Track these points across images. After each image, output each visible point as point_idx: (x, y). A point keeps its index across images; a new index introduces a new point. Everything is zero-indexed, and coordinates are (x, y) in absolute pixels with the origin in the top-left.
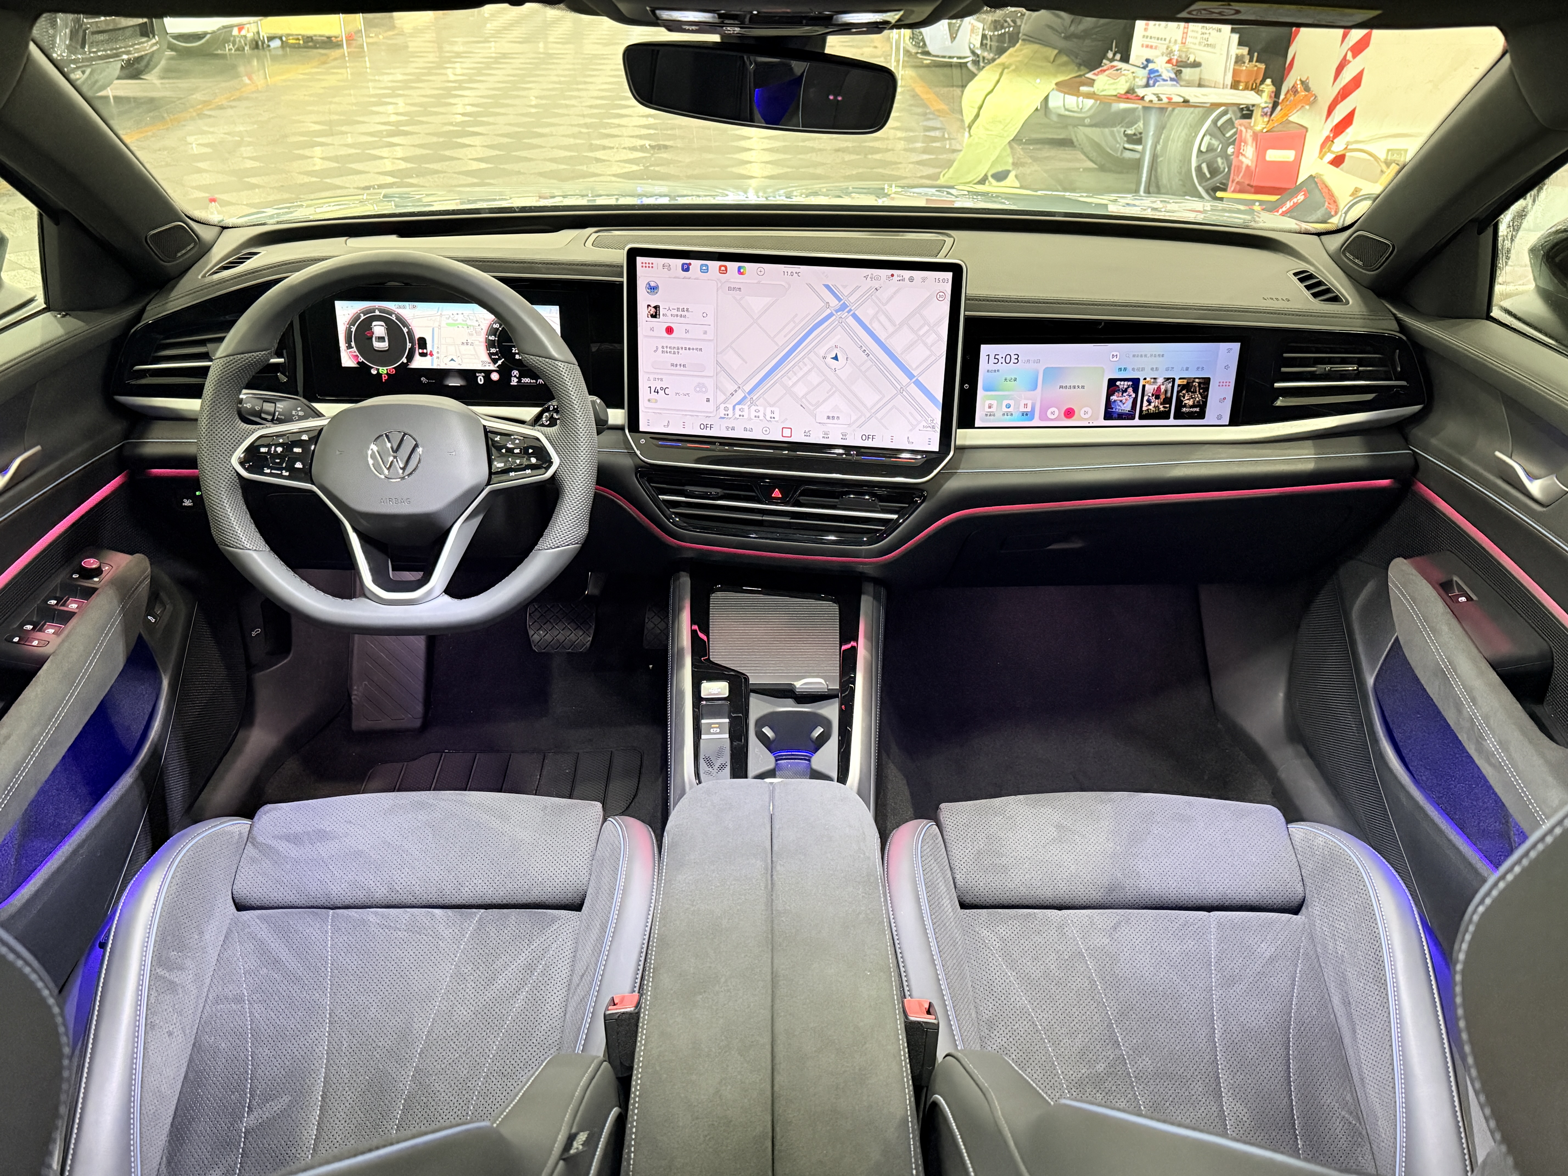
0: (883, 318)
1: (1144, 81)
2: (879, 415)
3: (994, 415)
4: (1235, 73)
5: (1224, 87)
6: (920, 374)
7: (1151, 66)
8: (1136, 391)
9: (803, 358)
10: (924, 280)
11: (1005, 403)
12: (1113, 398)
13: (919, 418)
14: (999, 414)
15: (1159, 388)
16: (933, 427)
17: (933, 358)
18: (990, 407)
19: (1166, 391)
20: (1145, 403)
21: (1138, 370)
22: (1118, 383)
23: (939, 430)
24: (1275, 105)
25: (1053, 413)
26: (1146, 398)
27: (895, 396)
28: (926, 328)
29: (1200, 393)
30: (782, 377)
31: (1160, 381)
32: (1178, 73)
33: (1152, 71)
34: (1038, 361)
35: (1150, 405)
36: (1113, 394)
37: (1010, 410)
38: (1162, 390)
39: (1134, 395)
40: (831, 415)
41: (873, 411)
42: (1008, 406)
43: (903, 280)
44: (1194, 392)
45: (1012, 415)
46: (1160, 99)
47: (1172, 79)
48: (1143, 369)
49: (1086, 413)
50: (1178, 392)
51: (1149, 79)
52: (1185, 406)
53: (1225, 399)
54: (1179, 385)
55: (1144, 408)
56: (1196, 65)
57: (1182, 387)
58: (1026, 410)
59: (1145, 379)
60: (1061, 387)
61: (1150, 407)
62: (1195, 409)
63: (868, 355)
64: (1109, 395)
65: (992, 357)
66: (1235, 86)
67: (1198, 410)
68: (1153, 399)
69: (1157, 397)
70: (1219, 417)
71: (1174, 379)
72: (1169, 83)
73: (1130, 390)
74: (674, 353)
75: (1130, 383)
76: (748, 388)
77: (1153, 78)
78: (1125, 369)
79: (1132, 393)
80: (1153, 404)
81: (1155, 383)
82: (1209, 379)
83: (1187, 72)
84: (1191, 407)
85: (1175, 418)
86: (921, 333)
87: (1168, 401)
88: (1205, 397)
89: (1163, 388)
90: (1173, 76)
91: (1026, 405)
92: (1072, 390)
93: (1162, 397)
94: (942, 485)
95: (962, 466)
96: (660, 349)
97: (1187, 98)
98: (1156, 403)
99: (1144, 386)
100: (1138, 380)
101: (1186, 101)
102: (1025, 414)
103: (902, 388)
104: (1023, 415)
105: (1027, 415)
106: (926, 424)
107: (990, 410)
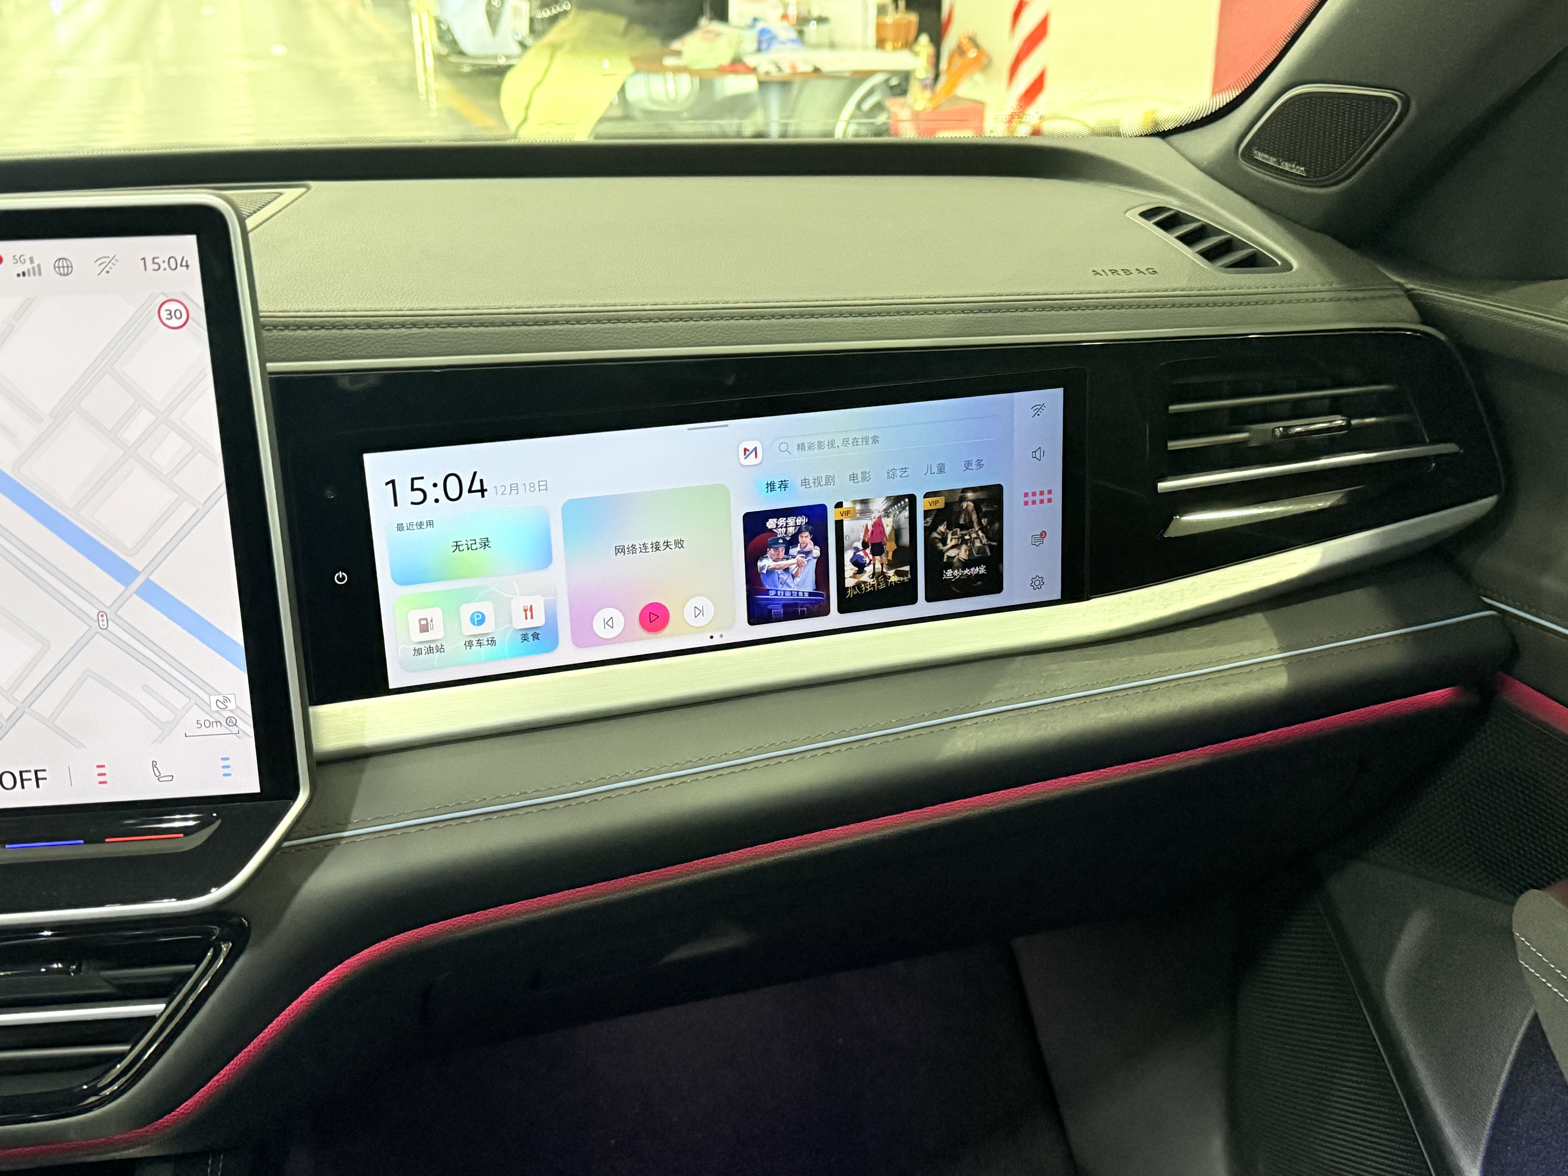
1: (754, 46)
2: (44, 705)
3: (440, 649)
4: (880, 27)
5: (866, 47)
6: (156, 562)
7: (760, 25)
8: (820, 540)
10: (106, 264)
11: (467, 611)
12: (766, 563)
13: (180, 701)
14: (454, 646)
15: (878, 525)
16: (231, 722)
17: (187, 511)
18: (424, 629)
19: (897, 532)
20: (850, 569)
21: (817, 481)
22: (771, 524)
23: (249, 729)
24: (937, 76)
25: (608, 623)
26: (848, 555)
27: (85, 640)
28: (145, 418)
29: (982, 528)
31: (878, 506)
32: (801, 33)
33: (763, 32)
34: (543, 486)
35: (861, 571)
36: (762, 554)
37: (487, 627)
38: (888, 530)
39: (817, 552)
41: (20, 695)
42: (479, 619)
43: (38, 271)
44: (968, 526)
45: (493, 642)
46: (780, 69)
47: (793, 41)
48: (829, 480)
49: (699, 612)
50: (928, 530)
51: (760, 42)
52: (950, 565)
53: (1043, 535)
54: (927, 513)
55: (849, 582)
56: (821, 20)
57: (936, 517)
58: (530, 623)
59: (839, 505)
60: (619, 550)
61: (865, 577)
62: (975, 571)
64: (752, 557)
65: (403, 487)
66: (881, 43)
67: (982, 570)
68: (867, 555)
69: (878, 549)
70: (1037, 583)
71: (912, 498)
72: (790, 46)
73: (806, 538)
75: (802, 520)
77: (765, 41)
78: (784, 484)
79: (810, 546)
80: (869, 569)
81: (865, 512)
82: (998, 489)
83: (812, 28)
84: (966, 564)
85: (929, 599)
86: (132, 434)
87: (905, 555)
88: (996, 537)
89: (888, 524)
90: (793, 35)
91: (529, 611)
92: (652, 554)
93: (890, 547)
94: (295, 890)
95: (354, 818)
97: (818, 66)
98: (875, 564)
99: (839, 524)
100: (822, 508)
101: (817, 70)
102: (531, 636)
103: (101, 614)
104: (525, 638)
105: (536, 636)
106: (203, 717)
107: (426, 636)
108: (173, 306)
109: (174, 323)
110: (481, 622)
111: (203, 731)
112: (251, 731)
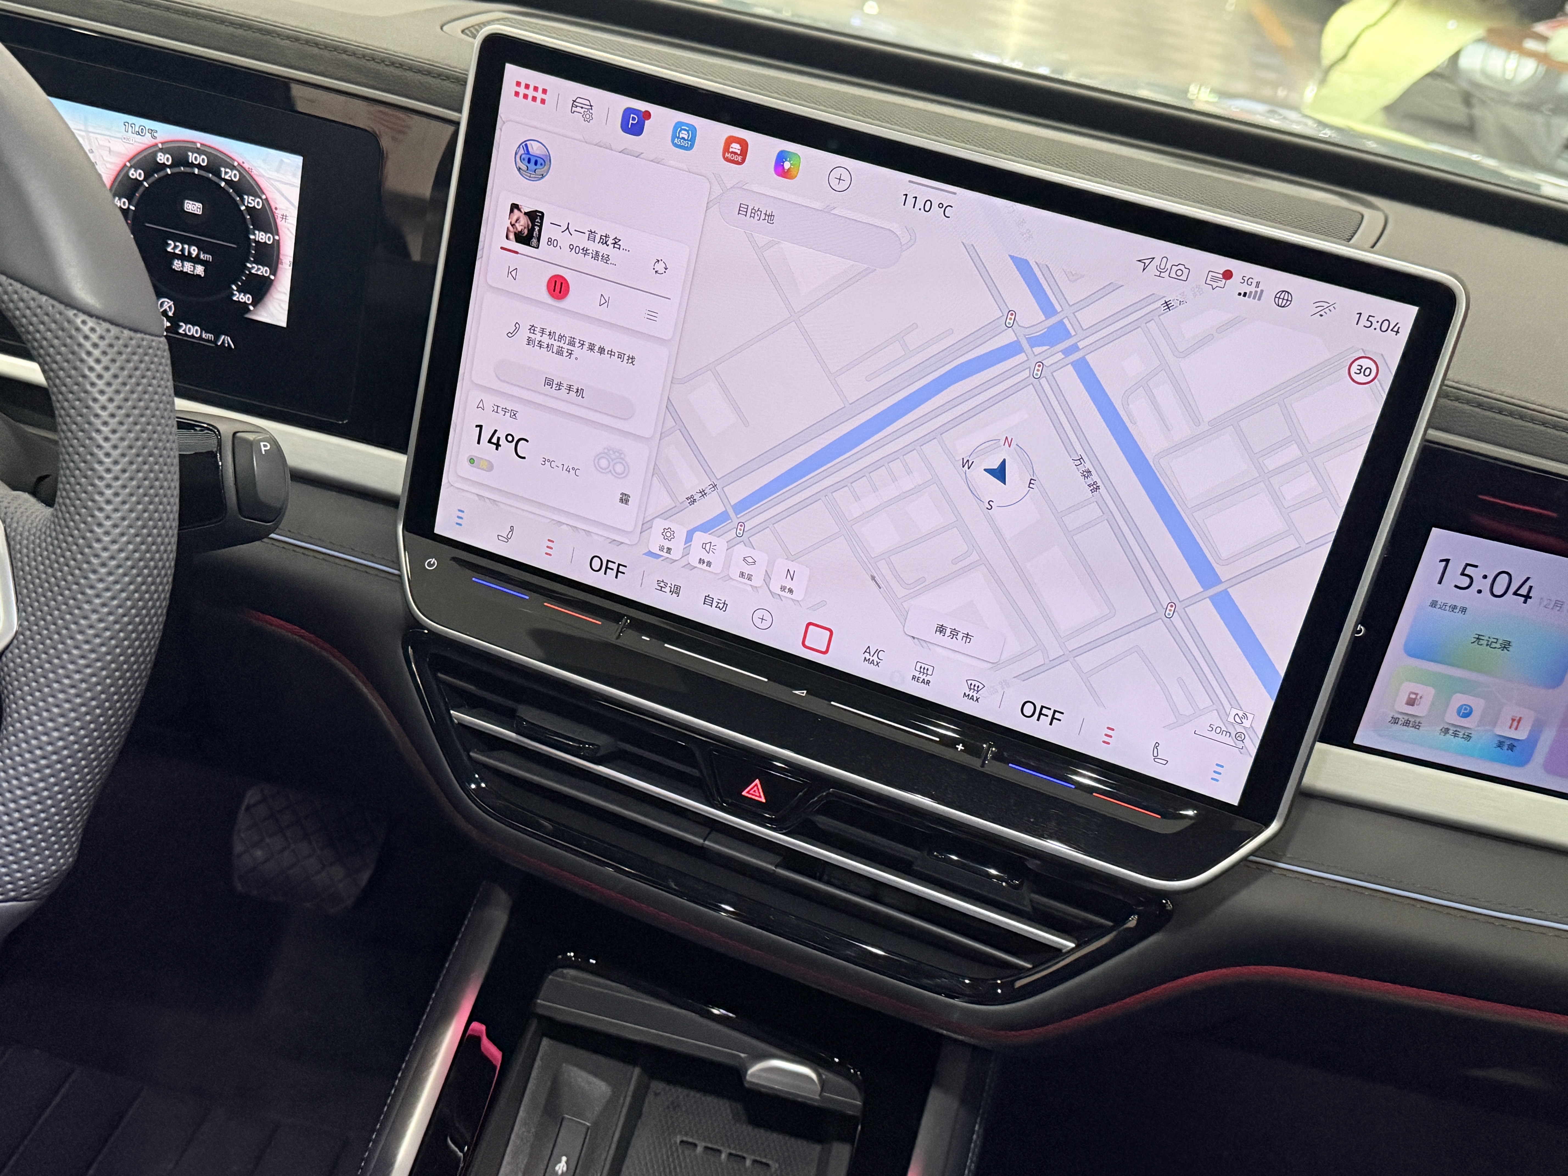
0: (1164, 393)
2: (1087, 661)
3: (1416, 726)
9: (907, 450)
10: (1323, 308)
11: (1459, 700)
13: (1204, 701)
14: (1432, 727)
16: (1240, 737)
17: (1290, 544)
18: (1410, 702)
23: (1253, 749)
27: (1148, 621)
28: (1292, 452)
30: (837, 486)
37: (1469, 721)
40: (949, 625)
41: (1073, 644)
42: (1466, 712)
43: (1259, 296)
45: (1468, 737)
58: (1512, 733)
63: (1095, 488)
65: (1455, 568)
74: (560, 352)
76: (738, 492)
86: (1273, 462)
91: (1516, 722)
96: (524, 333)
102: (1507, 745)
103: (1172, 604)
104: (1500, 745)
105: (1511, 747)
106: (1218, 723)
107: (1410, 710)
108: (1366, 363)
109: (1361, 378)
110: (1467, 715)
111: (1212, 735)
112: (1254, 751)
